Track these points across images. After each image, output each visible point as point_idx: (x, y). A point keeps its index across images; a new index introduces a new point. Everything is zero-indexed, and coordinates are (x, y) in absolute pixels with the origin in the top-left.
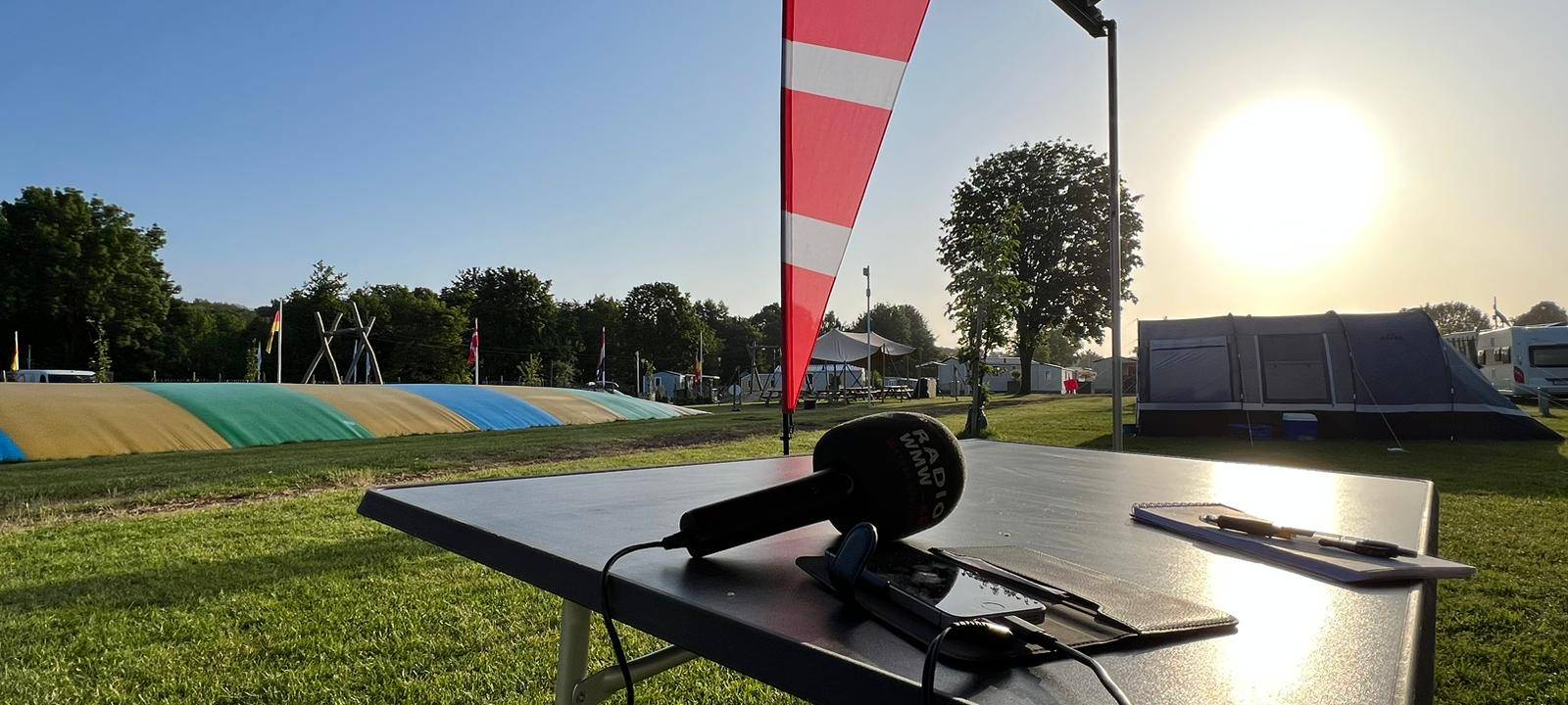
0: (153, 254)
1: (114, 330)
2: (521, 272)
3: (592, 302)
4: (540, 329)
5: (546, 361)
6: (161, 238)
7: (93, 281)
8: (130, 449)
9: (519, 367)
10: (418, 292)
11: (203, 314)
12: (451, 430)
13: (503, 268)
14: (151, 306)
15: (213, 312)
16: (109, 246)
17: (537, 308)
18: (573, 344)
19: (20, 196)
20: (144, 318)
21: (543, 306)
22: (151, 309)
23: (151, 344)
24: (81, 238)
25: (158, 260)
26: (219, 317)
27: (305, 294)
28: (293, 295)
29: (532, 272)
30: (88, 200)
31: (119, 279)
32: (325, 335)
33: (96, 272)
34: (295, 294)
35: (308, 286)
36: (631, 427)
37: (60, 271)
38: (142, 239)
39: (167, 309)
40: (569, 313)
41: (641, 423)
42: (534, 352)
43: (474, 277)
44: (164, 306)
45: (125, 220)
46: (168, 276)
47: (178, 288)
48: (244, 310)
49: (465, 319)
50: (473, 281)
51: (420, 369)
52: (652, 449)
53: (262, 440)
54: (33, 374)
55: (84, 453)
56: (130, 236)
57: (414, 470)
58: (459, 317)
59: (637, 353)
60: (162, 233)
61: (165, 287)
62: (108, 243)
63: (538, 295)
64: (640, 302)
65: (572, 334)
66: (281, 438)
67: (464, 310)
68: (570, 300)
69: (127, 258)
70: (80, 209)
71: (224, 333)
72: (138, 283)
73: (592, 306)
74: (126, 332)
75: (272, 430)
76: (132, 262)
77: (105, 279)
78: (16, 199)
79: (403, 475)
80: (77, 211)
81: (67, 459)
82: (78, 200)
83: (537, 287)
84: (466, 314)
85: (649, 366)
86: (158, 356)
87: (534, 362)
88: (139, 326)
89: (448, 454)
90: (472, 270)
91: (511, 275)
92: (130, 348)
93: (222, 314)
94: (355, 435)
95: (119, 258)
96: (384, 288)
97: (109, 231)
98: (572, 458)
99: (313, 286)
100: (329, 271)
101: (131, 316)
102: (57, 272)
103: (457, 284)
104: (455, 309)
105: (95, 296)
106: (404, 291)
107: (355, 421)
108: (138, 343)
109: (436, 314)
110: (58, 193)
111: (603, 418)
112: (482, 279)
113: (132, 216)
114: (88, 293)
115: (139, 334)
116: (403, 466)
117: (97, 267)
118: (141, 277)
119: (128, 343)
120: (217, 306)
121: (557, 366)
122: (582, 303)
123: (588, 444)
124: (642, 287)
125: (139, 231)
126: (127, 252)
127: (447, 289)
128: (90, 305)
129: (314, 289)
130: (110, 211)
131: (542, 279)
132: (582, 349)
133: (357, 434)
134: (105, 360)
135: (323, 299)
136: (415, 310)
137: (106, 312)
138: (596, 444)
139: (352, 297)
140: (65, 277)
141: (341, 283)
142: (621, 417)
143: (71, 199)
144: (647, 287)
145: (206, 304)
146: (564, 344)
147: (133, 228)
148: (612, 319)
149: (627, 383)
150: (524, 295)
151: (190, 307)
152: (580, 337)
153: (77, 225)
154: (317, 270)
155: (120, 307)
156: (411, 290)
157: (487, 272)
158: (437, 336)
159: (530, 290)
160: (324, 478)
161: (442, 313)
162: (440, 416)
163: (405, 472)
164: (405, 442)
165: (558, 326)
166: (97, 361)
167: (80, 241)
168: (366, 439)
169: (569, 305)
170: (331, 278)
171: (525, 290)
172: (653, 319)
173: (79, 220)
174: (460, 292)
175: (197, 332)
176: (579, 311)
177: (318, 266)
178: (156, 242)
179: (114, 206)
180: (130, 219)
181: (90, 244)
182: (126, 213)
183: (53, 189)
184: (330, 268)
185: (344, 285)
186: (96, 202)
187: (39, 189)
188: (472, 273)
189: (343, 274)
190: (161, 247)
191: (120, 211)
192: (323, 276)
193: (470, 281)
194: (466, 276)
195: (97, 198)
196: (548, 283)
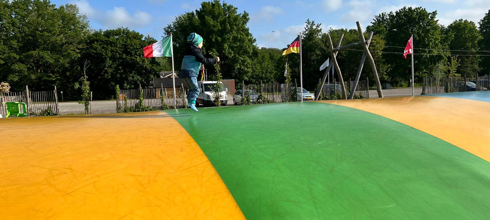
0: (245, 25)
2: (416, 8)
4: (431, 43)
6: (247, 17)
7: (225, 40)
14: (246, 49)
15: (268, 52)
16: (230, 24)
19: (201, 7)
21: (432, 28)
25: (247, 28)
26: (270, 54)
30: (222, 4)
31: (235, 38)
32: (334, 51)
33: (226, 36)
35: (305, 33)
37: (215, 37)
38: (241, 19)
44: (251, 49)
45: (234, 11)
46: (251, 35)
47: (255, 40)
50: (382, 21)
56: (236, 19)
58: (378, 40)
60: (248, 15)
61: (250, 40)
62: (229, 22)
63: (429, 22)
69: (236, 28)
70: (219, 9)
72: (240, 39)
74: (237, 62)
76: (238, 30)
82: (219, 5)
83: (427, 16)
84: (384, 39)
93: (271, 52)
95: (233, 29)
97: (229, 17)
99: (307, 32)
100: (313, 24)
103: (374, 23)
104: (376, 37)
110: (212, 3)
112: (386, 18)
113: (237, 8)
117: (226, 33)
118: (242, 36)
120: (269, 49)
125: (240, 15)
126: (236, 25)
127: (369, 26)
129: (307, 34)
130: (229, 8)
141: (319, 29)
143: (216, 4)
145: (265, 49)
147: (237, 14)
153: (219, 16)
154: (307, 24)
157: (389, 15)
170: (314, 27)
173: (219, 14)
174: (377, 27)
175: (263, 61)
177: (307, 22)
178: (246, 20)
179: (231, 5)
180: (236, 10)
181: (223, 23)
182: (235, 8)
183: (211, 2)
184: (313, 22)
185: (321, 30)
186: (224, 5)
187: (206, 2)
188: (381, 16)
189: (319, 24)
190: (248, 22)
191: (233, 7)
192: (311, 27)
193: (380, 20)
194: (379, 18)
195: (225, 3)
196: (435, 13)
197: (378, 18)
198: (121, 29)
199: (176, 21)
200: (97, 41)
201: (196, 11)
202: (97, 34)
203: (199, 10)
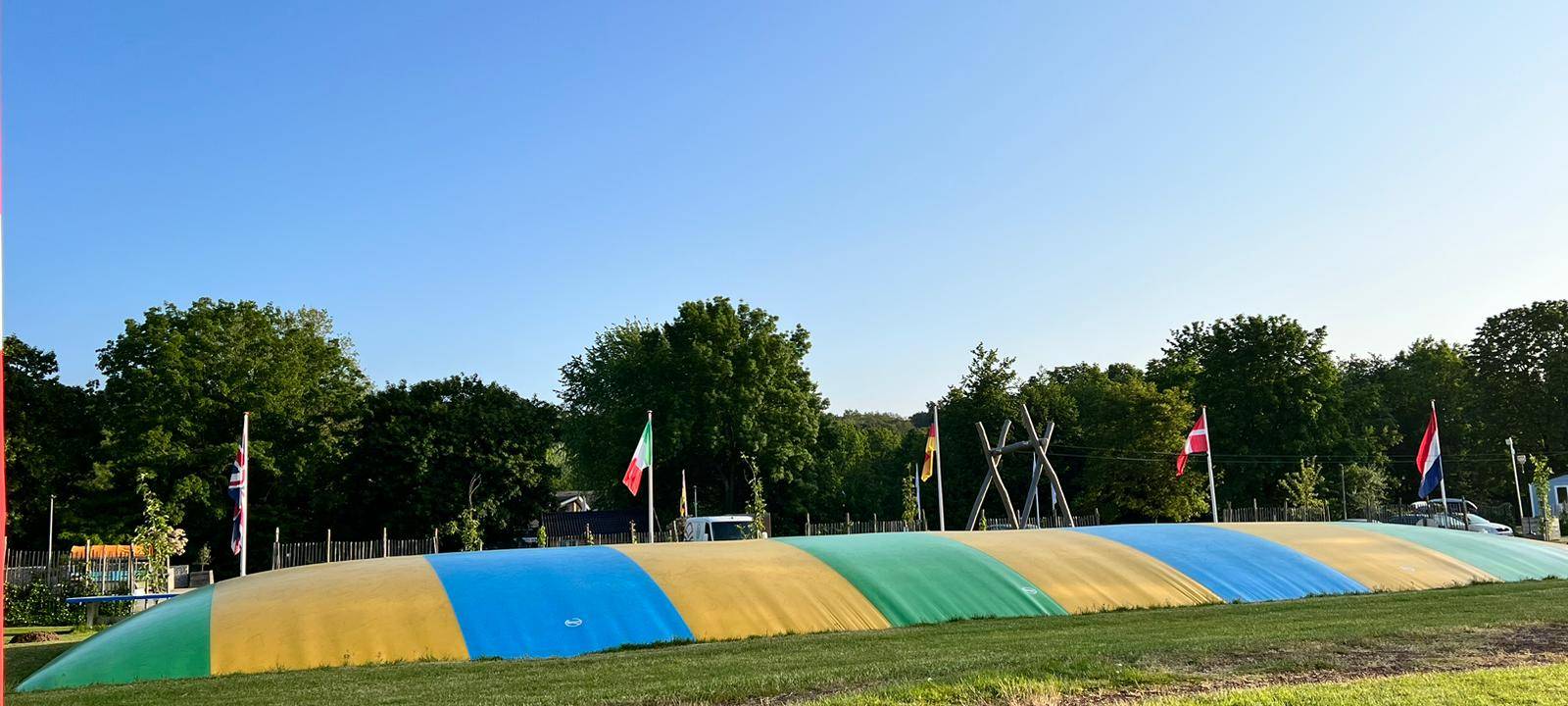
0: (799, 361)
1: (768, 461)
2: (1271, 319)
3: (1407, 353)
4: (1314, 413)
5: (1330, 470)
6: (806, 341)
7: (746, 403)
8: (785, 626)
9: (1284, 483)
10: (1114, 371)
11: (854, 430)
12: (1176, 600)
13: (1240, 318)
14: (801, 428)
15: (864, 426)
16: (758, 360)
17: (1306, 377)
18: (1379, 432)
19: (678, 315)
20: (796, 443)
21: (1316, 372)
22: (800, 432)
23: (804, 475)
24: (732, 354)
25: (804, 370)
26: (871, 433)
27: (966, 393)
28: (951, 394)
29: (1291, 316)
30: (735, 308)
31: (770, 397)
32: (992, 453)
33: (747, 392)
34: (954, 393)
35: (968, 382)
36: (1505, 598)
37: (716, 396)
38: (786, 345)
39: (817, 430)
40: (1362, 378)
41: (1527, 589)
42: (1307, 452)
43: (1196, 337)
44: (814, 427)
45: (769, 325)
46: (815, 388)
47: (826, 402)
48: (896, 421)
49: (1188, 408)
50: (1194, 344)
51: (1127, 491)
52: (1548, 655)
53: (924, 616)
54: (699, 523)
55: (742, 632)
56: (775, 344)
57: (1116, 683)
58: (1176, 402)
59: (1510, 441)
60: (806, 335)
61: (813, 403)
62: (755, 356)
63: (1306, 355)
64: (1505, 345)
65: (1375, 414)
66: (945, 613)
67: (1185, 393)
68: (1363, 355)
69: (774, 372)
70: (729, 319)
71: (878, 454)
72: (786, 401)
73: (1407, 362)
74: (779, 463)
75: (935, 602)
76: (779, 375)
77: (756, 400)
78: (675, 319)
79: (1101, 691)
80: (727, 323)
81: (729, 640)
82: (727, 310)
83: (1300, 341)
84: (1188, 400)
85: (1540, 466)
86: (810, 491)
87: (1309, 474)
88: (791, 454)
89: (1169, 655)
90: (1191, 327)
91: (1255, 327)
92: (784, 482)
93: (872, 425)
94: (1039, 610)
95: (767, 374)
96: (1066, 370)
97: (755, 342)
98: (1379, 670)
99: (973, 380)
100: (992, 357)
101: (782, 441)
102: (713, 397)
103: (1170, 352)
104: (1170, 393)
105: (748, 422)
106: (1094, 371)
107: (1037, 588)
108: (791, 475)
109: (1144, 404)
110: (709, 305)
111: (1443, 578)
112: (1207, 339)
113: (776, 318)
114: (741, 419)
115: (791, 464)
116: (1102, 677)
117: (748, 385)
118: (789, 392)
119: (782, 476)
120: (869, 417)
121: (1352, 474)
122: (1388, 356)
123: (1414, 638)
124: (1506, 315)
125: (784, 336)
126: (773, 363)
127: (1155, 361)
128: (745, 433)
129: (975, 384)
130: (756, 316)
131: (1308, 326)
132: (1397, 439)
133: (1043, 609)
134: (760, 502)
135: (988, 397)
136: (1112, 400)
137: (760, 439)
138: (1428, 639)
139: (1023, 389)
140: (720, 401)
141: (1008, 371)
142: (1482, 575)
143: (721, 309)
144: (1515, 314)
145: (857, 415)
146: (1362, 433)
147: (778, 333)
148: (1451, 381)
149: (1495, 497)
150: (1278, 358)
151: (840, 423)
152: (1392, 419)
153: (728, 340)
154: (976, 357)
155: (772, 432)
156: (1103, 369)
157: (1216, 328)
158: (1148, 438)
159: (1290, 347)
160: (995, 693)
161: (1150, 402)
162: (1158, 578)
163: (1103, 686)
164: (1108, 623)
165: (1346, 405)
166: (753, 505)
167: (731, 358)
168: (1055, 617)
169: (1363, 364)
170: (995, 366)
171: (1280, 349)
172: (1536, 374)
173: (729, 332)
174: (1177, 364)
175: (850, 455)
176: (1382, 373)
177: (977, 352)
178: (801, 347)
179: (759, 310)
180: (775, 323)
181: (740, 359)
182: (771, 317)
183: (704, 301)
184: (992, 353)
185: (1013, 374)
186: (742, 308)
187: (693, 304)
188: (1192, 331)
189: (1010, 359)
190: (807, 352)
191: (765, 315)
192: (985, 365)
193: (1189, 344)
194: (1183, 338)
195: (743, 303)
196: (1320, 332)
197: (1181, 336)
198: (458, 378)
199: (596, 347)
200: (397, 413)
201: (667, 326)
202: (394, 394)
203: (672, 323)
